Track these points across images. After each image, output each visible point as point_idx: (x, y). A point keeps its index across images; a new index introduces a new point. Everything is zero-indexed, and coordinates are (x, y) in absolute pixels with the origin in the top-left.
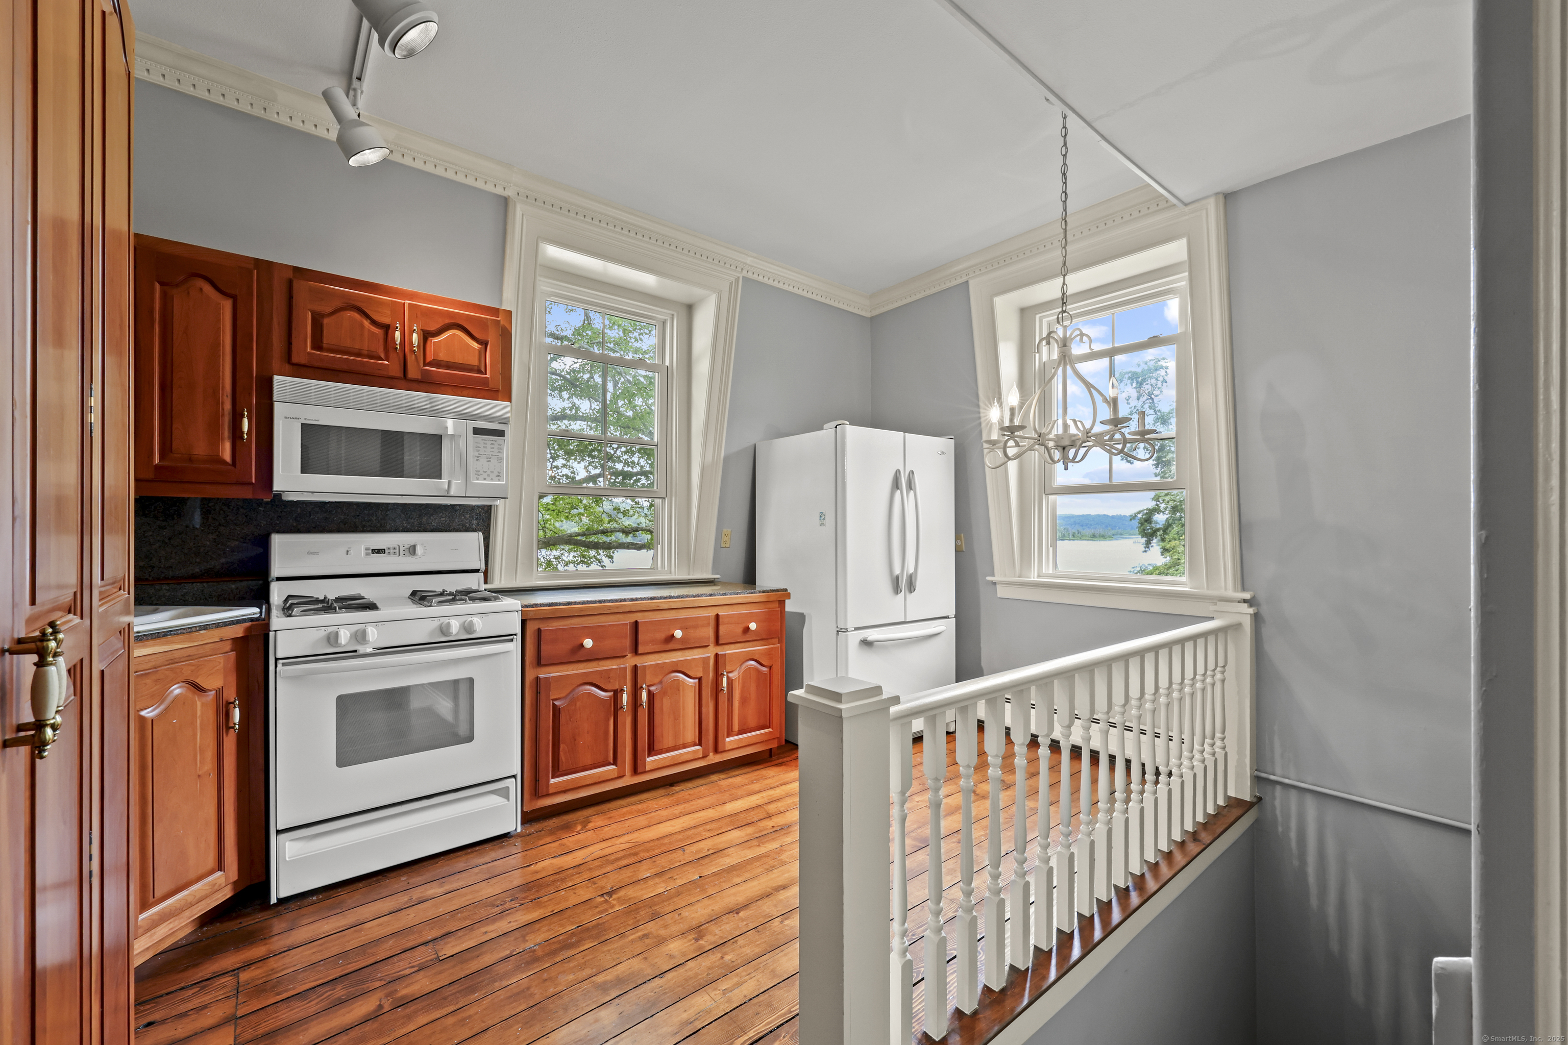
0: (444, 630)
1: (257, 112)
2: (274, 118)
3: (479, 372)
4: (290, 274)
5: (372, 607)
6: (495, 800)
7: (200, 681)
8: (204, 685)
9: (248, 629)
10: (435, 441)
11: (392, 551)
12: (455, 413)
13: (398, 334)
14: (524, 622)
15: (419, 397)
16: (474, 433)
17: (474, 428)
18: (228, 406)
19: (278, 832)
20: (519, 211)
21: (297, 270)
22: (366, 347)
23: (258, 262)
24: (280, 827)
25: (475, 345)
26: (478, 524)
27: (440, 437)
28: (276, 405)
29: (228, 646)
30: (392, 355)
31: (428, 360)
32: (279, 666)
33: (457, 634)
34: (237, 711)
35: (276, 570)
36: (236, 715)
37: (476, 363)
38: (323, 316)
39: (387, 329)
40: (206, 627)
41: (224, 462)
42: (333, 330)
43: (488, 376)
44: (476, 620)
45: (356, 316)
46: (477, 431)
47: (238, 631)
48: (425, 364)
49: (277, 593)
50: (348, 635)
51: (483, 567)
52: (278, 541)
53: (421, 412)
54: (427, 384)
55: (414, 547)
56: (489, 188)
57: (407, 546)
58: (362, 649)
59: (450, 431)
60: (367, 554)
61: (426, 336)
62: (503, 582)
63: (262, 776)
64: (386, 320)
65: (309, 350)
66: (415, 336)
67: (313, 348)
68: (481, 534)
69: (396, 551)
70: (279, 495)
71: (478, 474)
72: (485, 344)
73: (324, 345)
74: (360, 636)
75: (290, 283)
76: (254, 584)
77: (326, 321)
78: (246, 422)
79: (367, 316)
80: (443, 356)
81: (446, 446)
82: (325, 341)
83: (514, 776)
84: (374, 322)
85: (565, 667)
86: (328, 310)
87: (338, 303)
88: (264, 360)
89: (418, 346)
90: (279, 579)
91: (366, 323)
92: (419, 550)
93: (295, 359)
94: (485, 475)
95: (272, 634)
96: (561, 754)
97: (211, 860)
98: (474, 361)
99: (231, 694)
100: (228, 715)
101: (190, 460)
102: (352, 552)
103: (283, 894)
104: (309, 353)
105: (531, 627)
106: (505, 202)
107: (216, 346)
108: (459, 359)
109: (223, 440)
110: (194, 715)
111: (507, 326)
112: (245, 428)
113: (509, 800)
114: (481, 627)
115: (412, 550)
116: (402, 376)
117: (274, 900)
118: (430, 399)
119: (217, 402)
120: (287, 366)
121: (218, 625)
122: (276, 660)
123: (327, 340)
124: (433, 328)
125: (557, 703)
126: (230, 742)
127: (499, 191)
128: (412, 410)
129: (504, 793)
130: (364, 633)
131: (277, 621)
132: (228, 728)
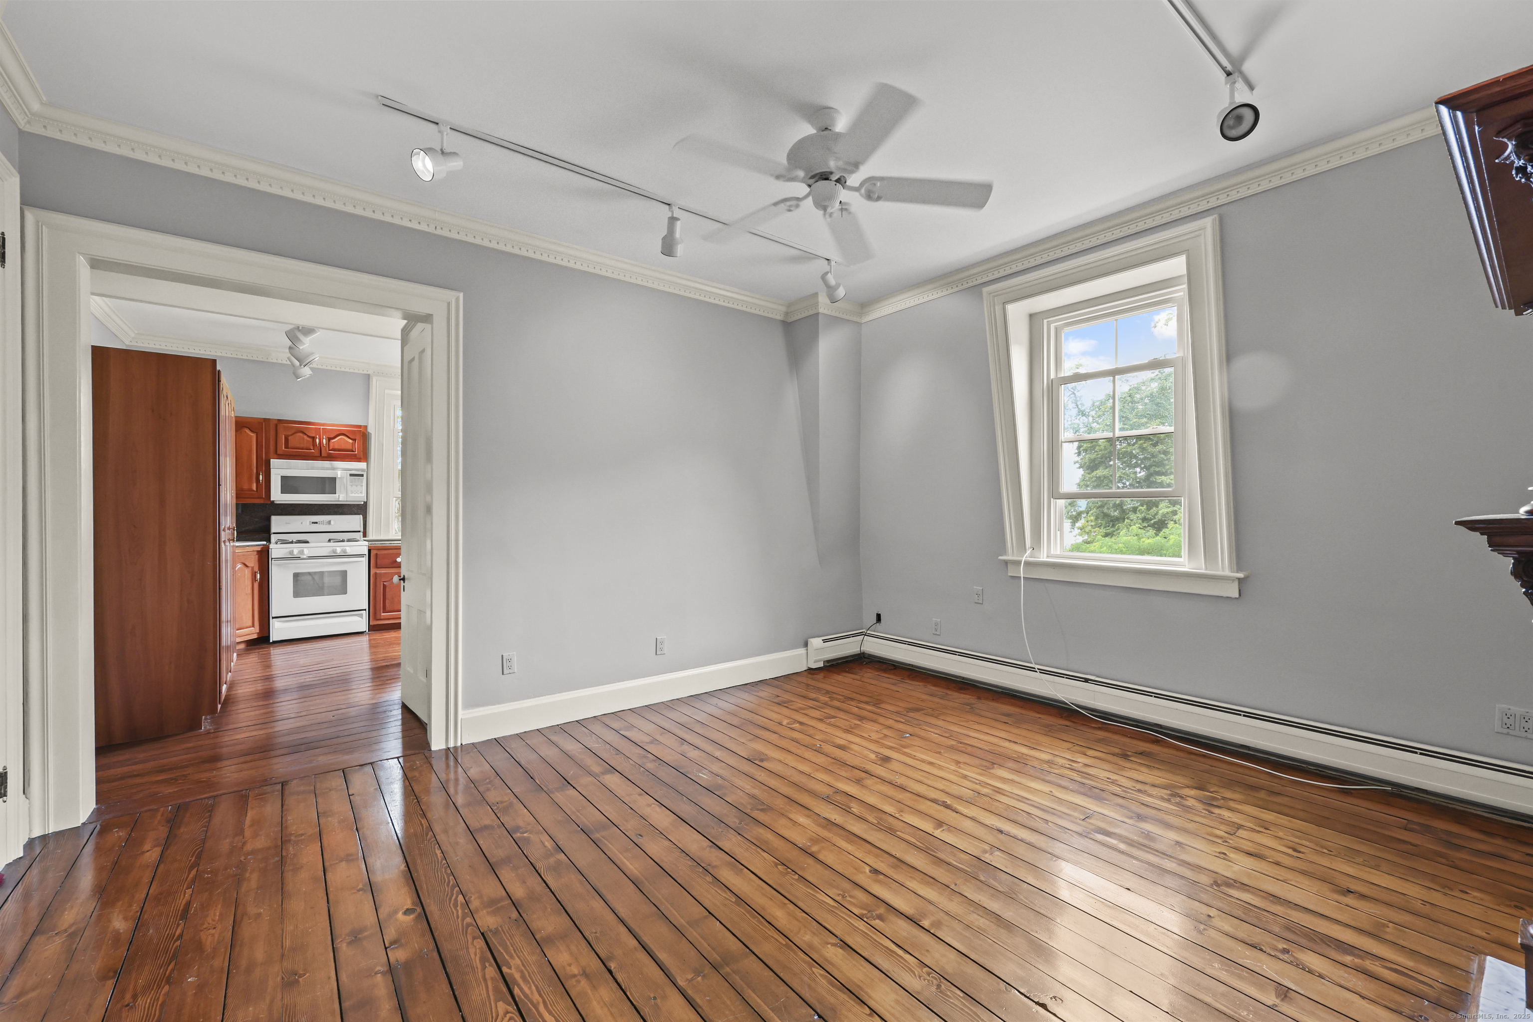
0: (334, 551)
1: (265, 360)
2: (271, 361)
3: (354, 452)
4: (276, 422)
5: (307, 542)
6: (357, 618)
7: (246, 563)
8: (248, 565)
9: (262, 548)
10: (333, 480)
11: (321, 523)
12: (342, 469)
13: (317, 440)
14: (369, 551)
15: (326, 464)
16: (350, 476)
17: (350, 474)
18: (255, 471)
19: (273, 618)
20: (374, 380)
21: (279, 420)
22: (305, 446)
23: (265, 420)
24: (273, 616)
25: (351, 441)
26: (361, 512)
27: (335, 479)
28: (271, 469)
29: (255, 553)
30: (316, 448)
31: (330, 448)
32: (273, 561)
33: (340, 553)
34: (259, 575)
35: (273, 530)
36: (258, 576)
37: (351, 448)
38: (289, 436)
39: (314, 438)
40: (248, 546)
41: (254, 491)
42: (293, 441)
43: (356, 453)
44: (347, 548)
45: (301, 434)
46: (351, 475)
47: (259, 548)
48: (329, 450)
49: (274, 538)
50: (297, 551)
51: (362, 530)
52: (274, 519)
53: (328, 469)
54: (330, 458)
55: (330, 521)
56: (361, 372)
57: (327, 521)
58: (302, 557)
59: (339, 476)
60: (310, 524)
61: (329, 439)
62: (374, 537)
63: (267, 599)
64: (313, 435)
65: (283, 448)
66: (324, 441)
67: (285, 448)
68: (361, 516)
69: (322, 523)
70: (273, 501)
71: (352, 492)
72: (354, 440)
73: (289, 447)
74: (302, 552)
75: (276, 426)
76: (265, 535)
77: (290, 438)
78: (261, 476)
79: (306, 434)
80: (336, 447)
81: (338, 481)
82: (289, 445)
83: (365, 610)
84: (308, 436)
85: (387, 569)
86: (290, 433)
87: (293, 431)
88: (267, 453)
89: (326, 444)
90: (274, 533)
91: (305, 437)
92: (332, 522)
93: (279, 452)
94: (355, 492)
95: (270, 550)
96: (387, 603)
97: (250, 623)
98: (350, 447)
99: (256, 569)
100: (255, 576)
101: (242, 490)
102: (303, 523)
103: (274, 640)
104: (284, 450)
105: (373, 553)
106: (368, 377)
107: (250, 451)
108: (343, 447)
109: (253, 482)
110: (245, 574)
111: (365, 432)
112: (261, 479)
113: (362, 618)
114: (349, 551)
115: (329, 522)
116: (320, 455)
117: (271, 641)
118: (331, 464)
119: (251, 470)
120: (276, 456)
121: (252, 546)
122: (272, 559)
123: (290, 445)
124: (332, 436)
125: (385, 583)
126: (256, 585)
127: (365, 372)
128: (323, 469)
129: (361, 616)
130: (303, 551)
131: (271, 546)
132: (256, 581)
